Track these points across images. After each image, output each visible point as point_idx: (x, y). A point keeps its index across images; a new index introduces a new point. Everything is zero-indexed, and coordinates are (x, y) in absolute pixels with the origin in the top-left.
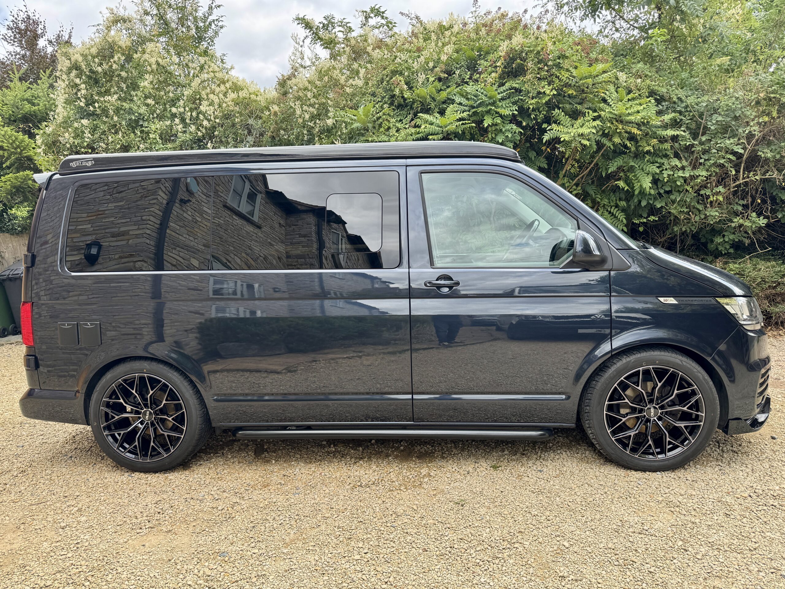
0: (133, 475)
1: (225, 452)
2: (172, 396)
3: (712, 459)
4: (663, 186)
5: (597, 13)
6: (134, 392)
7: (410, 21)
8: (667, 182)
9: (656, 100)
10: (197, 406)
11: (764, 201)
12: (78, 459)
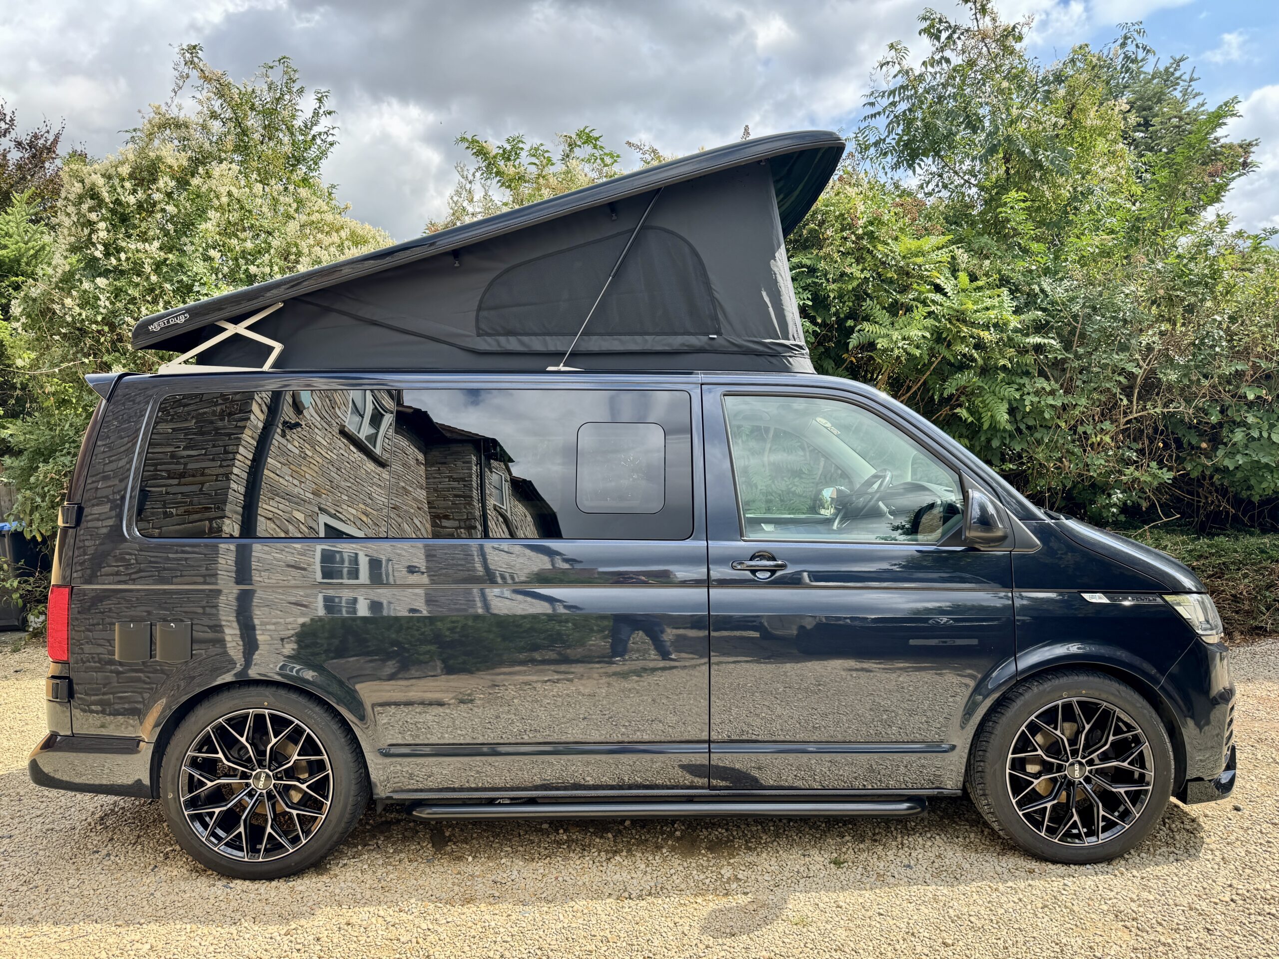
0: (231, 885)
1: (380, 842)
2: (310, 747)
3: (1159, 843)
4: (1023, 418)
5: (917, 161)
6: (243, 740)
7: (642, 156)
8: (1028, 413)
9: (1010, 290)
10: (351, 764)
11: (1166, 446)
12: (123, 859)
